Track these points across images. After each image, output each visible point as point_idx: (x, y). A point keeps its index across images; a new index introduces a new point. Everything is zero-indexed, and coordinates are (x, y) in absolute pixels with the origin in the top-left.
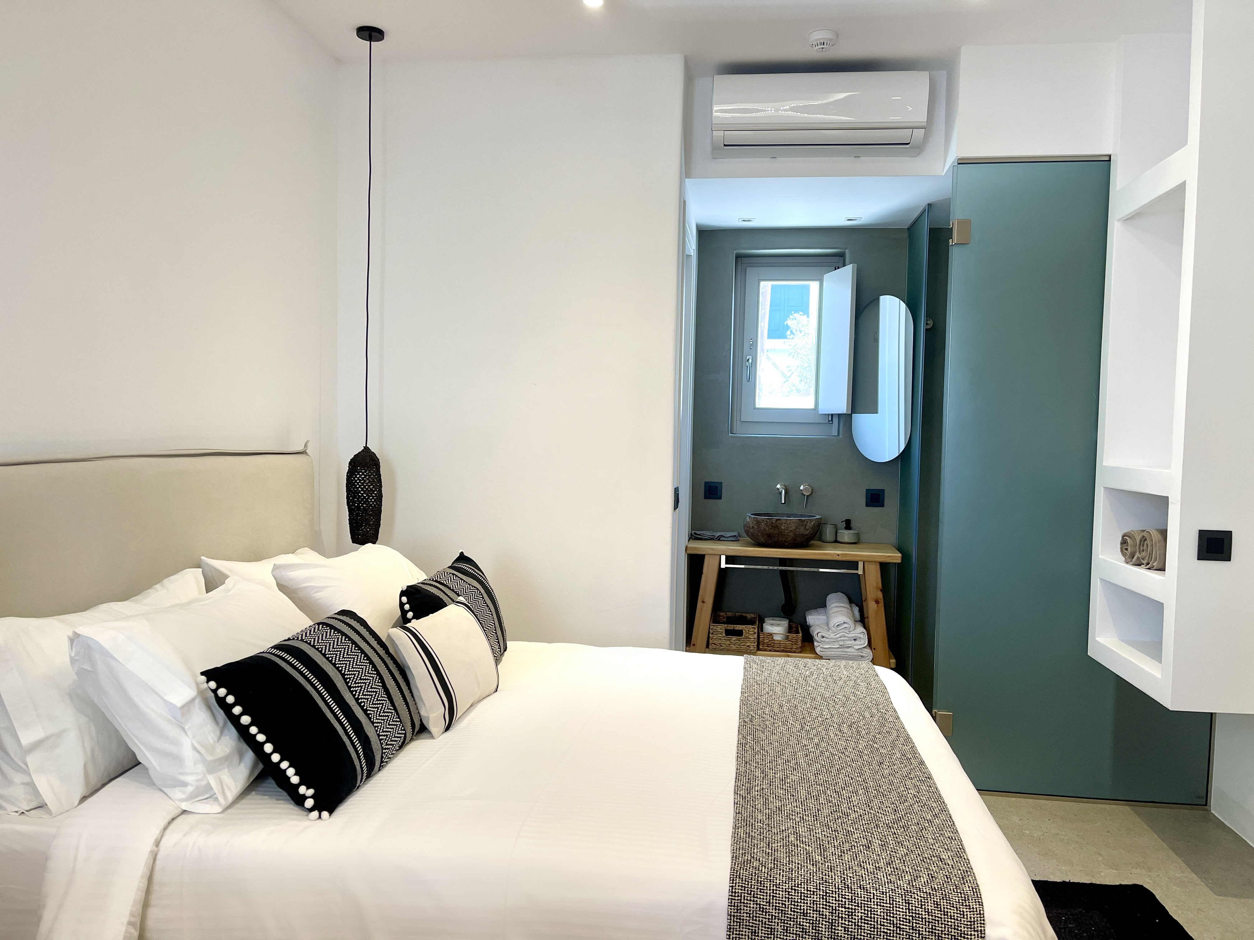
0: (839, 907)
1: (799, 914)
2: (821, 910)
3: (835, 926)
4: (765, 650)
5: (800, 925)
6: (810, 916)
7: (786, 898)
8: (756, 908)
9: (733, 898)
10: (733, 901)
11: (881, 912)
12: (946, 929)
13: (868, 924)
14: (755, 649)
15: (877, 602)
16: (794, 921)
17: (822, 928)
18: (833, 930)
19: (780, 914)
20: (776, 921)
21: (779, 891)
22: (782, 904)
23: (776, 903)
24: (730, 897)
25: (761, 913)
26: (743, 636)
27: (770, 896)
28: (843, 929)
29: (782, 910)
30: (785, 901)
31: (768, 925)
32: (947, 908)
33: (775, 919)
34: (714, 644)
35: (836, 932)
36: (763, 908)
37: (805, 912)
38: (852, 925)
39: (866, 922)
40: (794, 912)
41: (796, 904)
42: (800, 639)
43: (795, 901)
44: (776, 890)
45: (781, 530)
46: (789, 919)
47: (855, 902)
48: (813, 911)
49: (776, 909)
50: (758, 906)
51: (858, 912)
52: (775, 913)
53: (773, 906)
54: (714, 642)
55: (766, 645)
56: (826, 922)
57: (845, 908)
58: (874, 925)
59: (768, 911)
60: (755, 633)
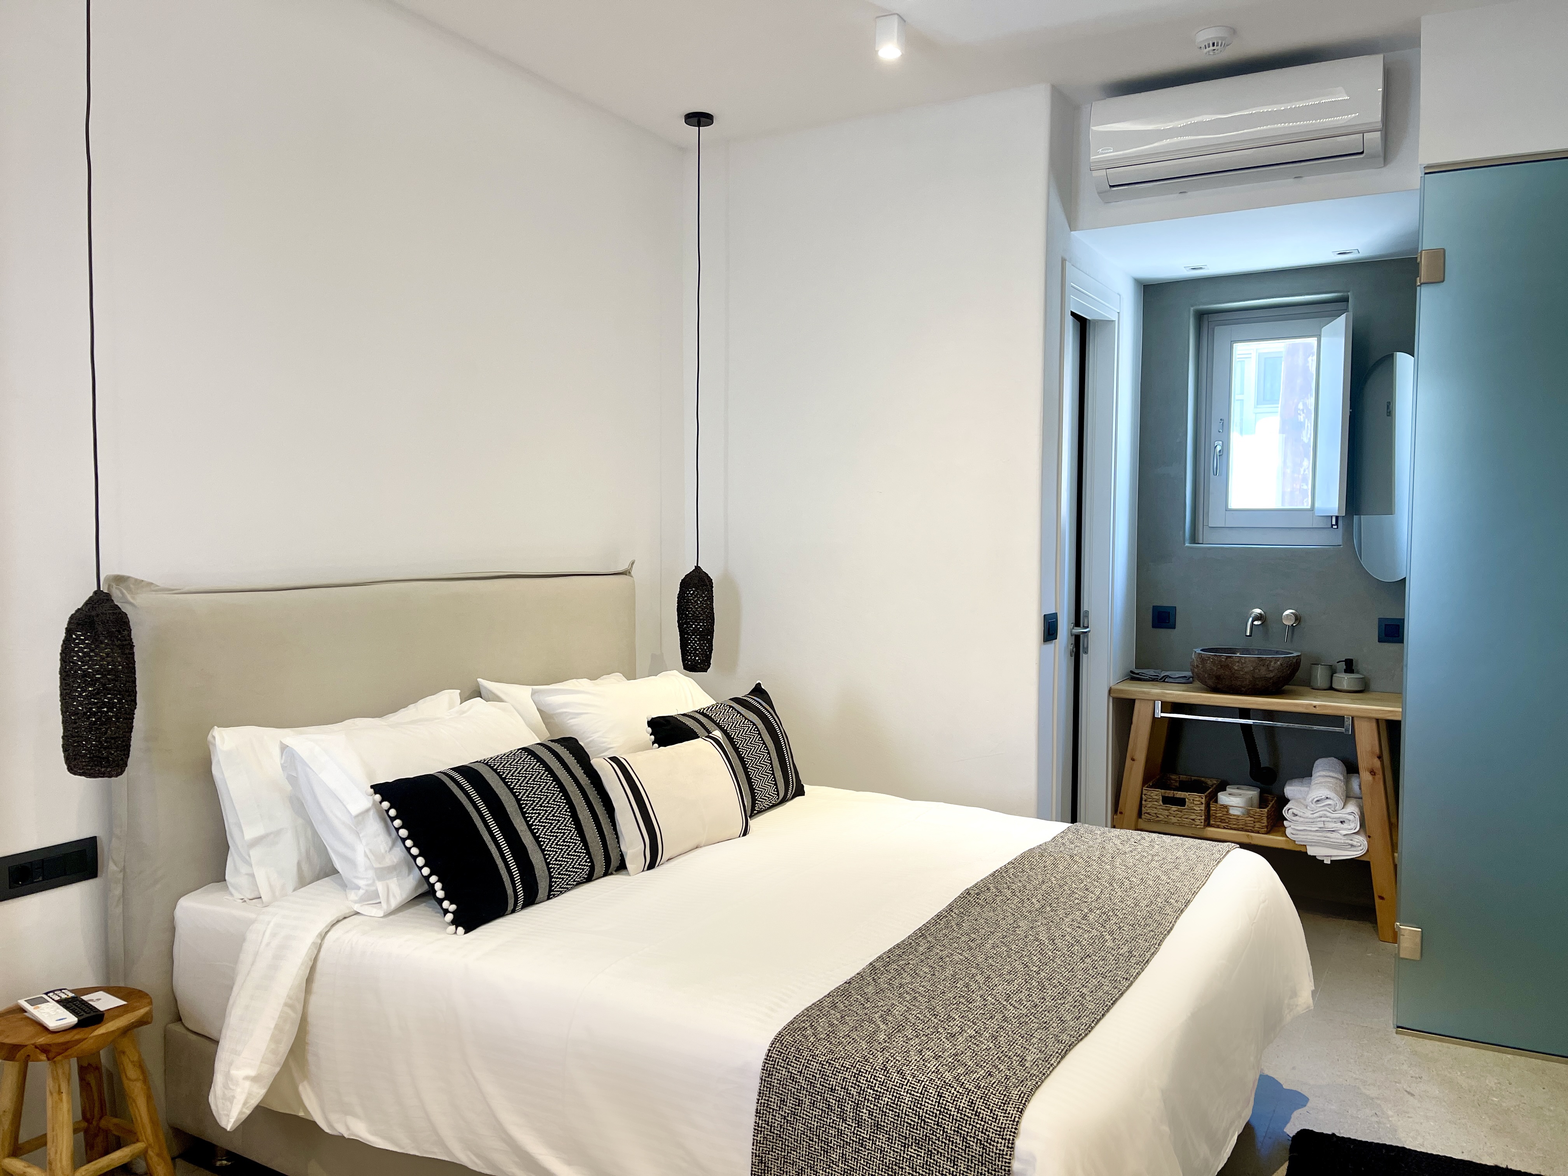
0: (868, 1088)
1: (827, 1089)
2: (850, 1088)
3: (860, 1107)
4: (1218, 827)
5: (826, 1100)
6: (837, 1093)
7: (818, 1070)
8: (787, 1076)
9: (767, 1062)
10: (766, 1065)
11: (908, 1101)
12: (973, 1131)
13: (892, 1111)
14: (1203, 824)
15: (1373, 772)
16: (821, 1096)
17: (847, 1107)
18: (858, 1112)
19: (809, 1086)
20: (805, 1092)
21: (814, 1062)
22: (813, 1076)
23: (807, 1074)
24: (765, 1061)
25: (791, 1082)
26: (1186, 807)
27: (803, 1065)
28: (868, 1112)
29: (811, 1082)
30: (816, 1073)
31: (796, 1095)
32: (981, 1109)
33: (803, 1090)
34: (1148, 813)
35: (861, 1114)
36: (794, 1077)
37: (834, 1088)
38: (876, 1110)
39: (891, 1108)
40: (823, 1086)
41: (826, 1078)
42: (1266, 815)
43: (826, 1075)
44: (811, 1061)
45: (1234, 671)
46: (817, 1093)
47: (885, 1086)
48: (842, 1088)
49: (806, 1080)
50: (790, 1074)
51: (886, 1097)
52: (805, 1084)
53: (804, 1076)
54: (1148, 811)
55: (1219, 820)
56: (852, 1102)
57: (874, 1090)
58: (899, 1113)
59: (798, 1081)
60: (1202, 804)
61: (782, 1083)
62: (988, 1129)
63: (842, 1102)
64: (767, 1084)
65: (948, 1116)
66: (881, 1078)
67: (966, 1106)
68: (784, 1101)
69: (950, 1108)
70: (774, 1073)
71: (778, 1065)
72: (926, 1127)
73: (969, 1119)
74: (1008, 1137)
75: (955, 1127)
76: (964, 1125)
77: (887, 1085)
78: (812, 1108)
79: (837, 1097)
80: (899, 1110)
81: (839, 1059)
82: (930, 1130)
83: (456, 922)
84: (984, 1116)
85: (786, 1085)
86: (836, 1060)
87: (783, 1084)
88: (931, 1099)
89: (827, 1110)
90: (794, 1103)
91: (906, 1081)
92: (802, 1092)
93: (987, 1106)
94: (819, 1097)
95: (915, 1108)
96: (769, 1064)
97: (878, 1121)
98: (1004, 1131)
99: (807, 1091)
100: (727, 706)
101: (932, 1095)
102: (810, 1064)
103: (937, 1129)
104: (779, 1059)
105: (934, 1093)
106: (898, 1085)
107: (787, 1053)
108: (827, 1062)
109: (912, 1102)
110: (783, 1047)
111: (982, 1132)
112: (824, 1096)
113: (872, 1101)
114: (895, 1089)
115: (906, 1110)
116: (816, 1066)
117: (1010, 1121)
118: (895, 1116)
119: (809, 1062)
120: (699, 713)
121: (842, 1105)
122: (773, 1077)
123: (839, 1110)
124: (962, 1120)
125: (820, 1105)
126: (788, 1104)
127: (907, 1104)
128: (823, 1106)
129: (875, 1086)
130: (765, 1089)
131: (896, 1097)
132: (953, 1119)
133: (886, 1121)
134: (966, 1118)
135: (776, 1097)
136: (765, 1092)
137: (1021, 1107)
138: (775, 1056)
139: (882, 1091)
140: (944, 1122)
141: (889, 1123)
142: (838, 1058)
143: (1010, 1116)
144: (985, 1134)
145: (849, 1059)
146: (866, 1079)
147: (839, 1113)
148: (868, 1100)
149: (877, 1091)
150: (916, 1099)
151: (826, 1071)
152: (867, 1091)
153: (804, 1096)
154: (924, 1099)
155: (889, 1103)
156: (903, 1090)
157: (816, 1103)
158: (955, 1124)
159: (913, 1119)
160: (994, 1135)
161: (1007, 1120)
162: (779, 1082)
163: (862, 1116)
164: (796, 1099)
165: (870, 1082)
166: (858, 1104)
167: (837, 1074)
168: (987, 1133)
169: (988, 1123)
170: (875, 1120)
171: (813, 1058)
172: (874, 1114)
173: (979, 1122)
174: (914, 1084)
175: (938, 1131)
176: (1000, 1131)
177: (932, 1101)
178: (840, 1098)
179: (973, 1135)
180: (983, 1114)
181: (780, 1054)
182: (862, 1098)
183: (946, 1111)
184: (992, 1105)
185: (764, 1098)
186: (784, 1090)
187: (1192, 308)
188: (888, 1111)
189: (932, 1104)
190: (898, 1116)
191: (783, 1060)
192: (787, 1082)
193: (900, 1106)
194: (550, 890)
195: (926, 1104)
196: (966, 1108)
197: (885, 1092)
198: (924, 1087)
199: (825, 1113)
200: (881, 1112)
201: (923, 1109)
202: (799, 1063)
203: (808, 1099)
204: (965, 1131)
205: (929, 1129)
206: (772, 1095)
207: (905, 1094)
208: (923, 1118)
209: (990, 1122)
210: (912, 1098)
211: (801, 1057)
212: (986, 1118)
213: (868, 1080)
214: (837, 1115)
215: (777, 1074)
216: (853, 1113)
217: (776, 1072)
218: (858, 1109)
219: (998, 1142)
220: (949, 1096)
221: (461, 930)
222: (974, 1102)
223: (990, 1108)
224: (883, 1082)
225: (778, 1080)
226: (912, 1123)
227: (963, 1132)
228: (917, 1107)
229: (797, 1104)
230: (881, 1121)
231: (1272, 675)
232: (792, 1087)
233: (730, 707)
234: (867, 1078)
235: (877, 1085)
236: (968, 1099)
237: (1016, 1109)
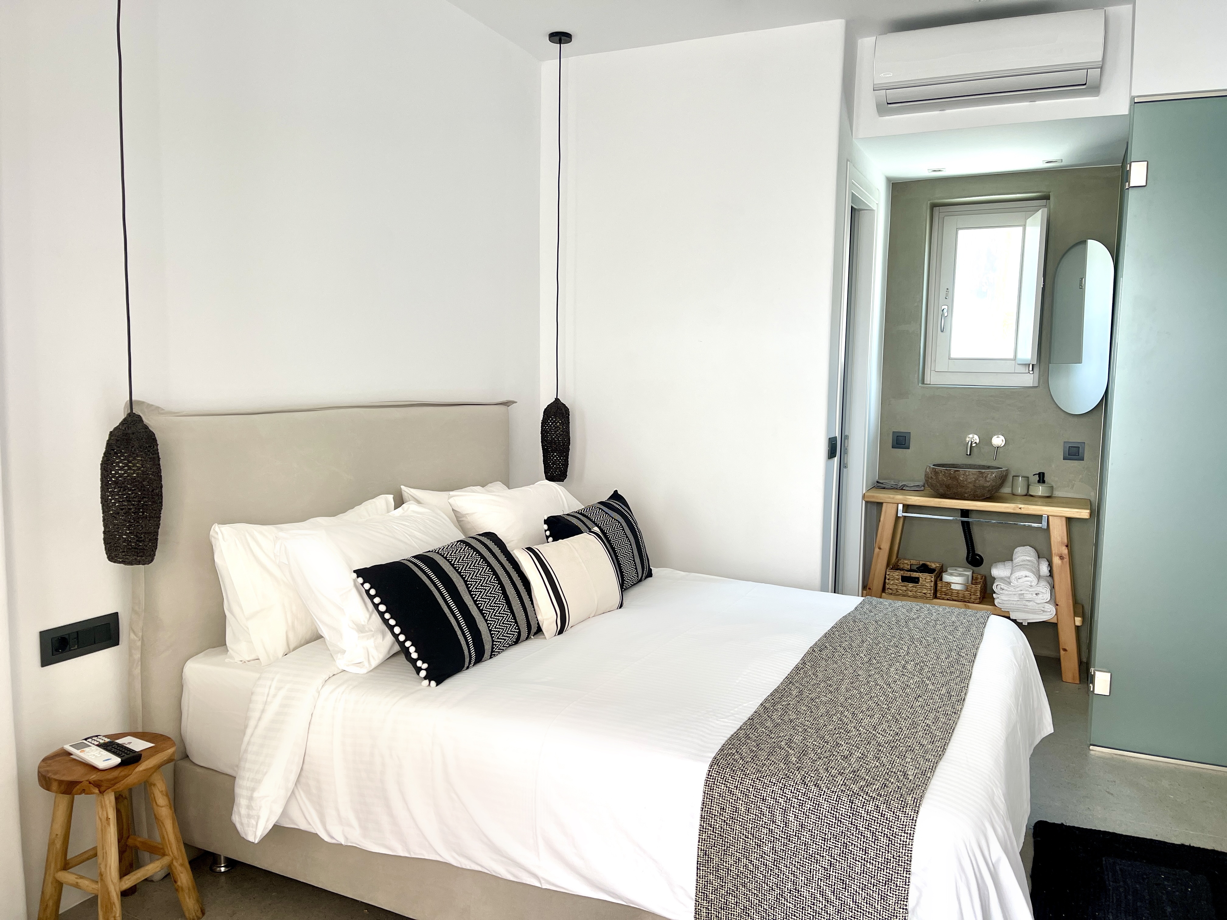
14: (932, 596)
15: (1061, 557)
19: (744, 797)
21: (747, 779)
22: (747, 790)
23: (742, 788)
24: (706, 779)
25: (729, 794)
26: (920, 583)
27: (738, 782)
28: (794, 816)
29: (746, 795)
30: (750, 788)
31: (734, 804)
32: (885, 811)
33: (740, 800)
36: (731, 791)
37: (765, 798)
38: (801, 814)
39: (813, 813)
40: (756, 797)
42: (979, 589)
43: (757, 789)
45: (960, 481)
46: (751, 802)
48: (771, 798)
49: (741, 793)
50: (728, 788)
51: (808, 804)
52: (740, 796)
53: (739, 790)
54: (891, 587)
55: (944, 594)
56: (780, 808)
57: (798, 799)
58: (819, 816)
60: (932, 581)
61: (721, 795)
62: (893, 826)
63: (772, 808)
64: (710, 796)
65: (860, 817)
66: (803, 790)
67: (873, 809)
68: (723, 809)
69: (861, 812)
70: (715, 788)
71: (717, 782)
72: (842, 825)
73: (876, 819)
74: (909, 832)
75: (866, 825)
76: (873, 823)
77: (808, 796)
78: (747, 813)
79: (767, 805)
80: (820, 813)
81: (766, 777)
82: (846, 828)
83: (429, 677)
84: (889, 817)
85: (725, 797)
86: (764, 778)
87: (723, 796)
88: (845, 805)
89: (759, 815)
90: (732, 810)
91: (823, 792)
92: (738, 802)
93: (890, 809)
94: (753, 806)
95: (832, 812)
96: (710, 781)
97: (802, 822)
98: (905, 828)
99: (742, 801)
100: (597, 508)
101: (845, 802)
102: (744, 781)
103: (851, 827)
104: (718, 777)
105: (846, 800)
106: (817, 795)
107: (724, 773)
108: (757, 779)
109: (829, 807)
110: (720, 768)
111: (888, 829)
112: (757, 804)
113: (796, 807)
114: (814, 798)
115: (825, 814)
116: (749, 782)
117: (910, 820)
118: (816, 818)
119: (743, 779)
120: (578, 513)
121: (772, 811)
122: (714, 791)
123: (770, 814)
124: (871, 820)
125: (753, 811)
126: (727, 811)
127: (826, 809)
128: (756, 812)
129: (798, 796)
130: (708, 800)
131: (816, 804)
132: (864, 819)
133: (809, 822)
134: (874, 818)
135: (717, 806)
136: (708, 803)
137: (917, 809)
138: (715, 775)
139: (805, 800)
140: (856, 821)
141: (812, 823)
142: (765, 775)
143: (909, 816)
144: (890, 830)
145: (774, 776)
146: (790, 791)
147: (770, 817)
148: (794, 806)
149: (800, 800)
150: (832, 805)
151: (757, 785)
152: (792, 800)
153: (740, 805)
154: (839, 805)
155: (811, 809)
156: (821, 799)
157: (750, 809)
158: (866, 823)
159: (831, 820)
160: (898, 830)
161: (907, 819)
162: (719, 795)
163: (789, 818)
164: (734, 807)
165: (794, 793)
166: (785, 810)
167: (767, 788)
168: (892, 829)
169: (892, 822)
170: (800, 822)
171: (745, 776)
172: (799, 817)
173: (885, 821)
174: (829, 794)
175: (852, 829)
176: (902, 828)
177: (846, 806)
178: (770, 805)
179: (881, 831)
180: (887, 815)
181: (718, 773)
182: (789, 805)
183: (857, 814)
184: (893, 808)
185: (707, 807)
186: (723, 800)
187: (929, 202)
188: (810, 815)
189: (845, 809)
190: (819, 819)
191: (721, 778)
192: (725, 794)
193: (820, 810)
194: (492, 651)
195: (841, 809)
196: (873, 811)
197: (807, 800)
198: (837, 796)
199: (758, 817)
200: (805, 815)
201: (839, 813)
202: (735, 780)
203: (744, 807)
204: (874, 828)
205: (844, 827)
206: (714, 804)
207: (823, 802)
208: (840, 819)
209: (893, 821)
210: (830, 805)
211: (736, 776)
212: (890, 818)
213: (793, 792)
214: (768, 818)
215: (717, 789)
216: (781, 816)
217: (716, 787)
218: (786, 813)
219: (901, 836)
220: (858, 802)
221: (433, 683)
222: (879, 806)
223: (893, 810)
224: (805, 793)
225: (718, 793)
226: (831, 823)
227: (872, 829)
228: (834, 811)
229: (735, 811)
230: (805, 822)
231: (988, 484)
232: (730, 798)
233: (600, 509)
234: (792, 790)
235: (800, 795)
236: (874, 805)
237: (913, 811)
